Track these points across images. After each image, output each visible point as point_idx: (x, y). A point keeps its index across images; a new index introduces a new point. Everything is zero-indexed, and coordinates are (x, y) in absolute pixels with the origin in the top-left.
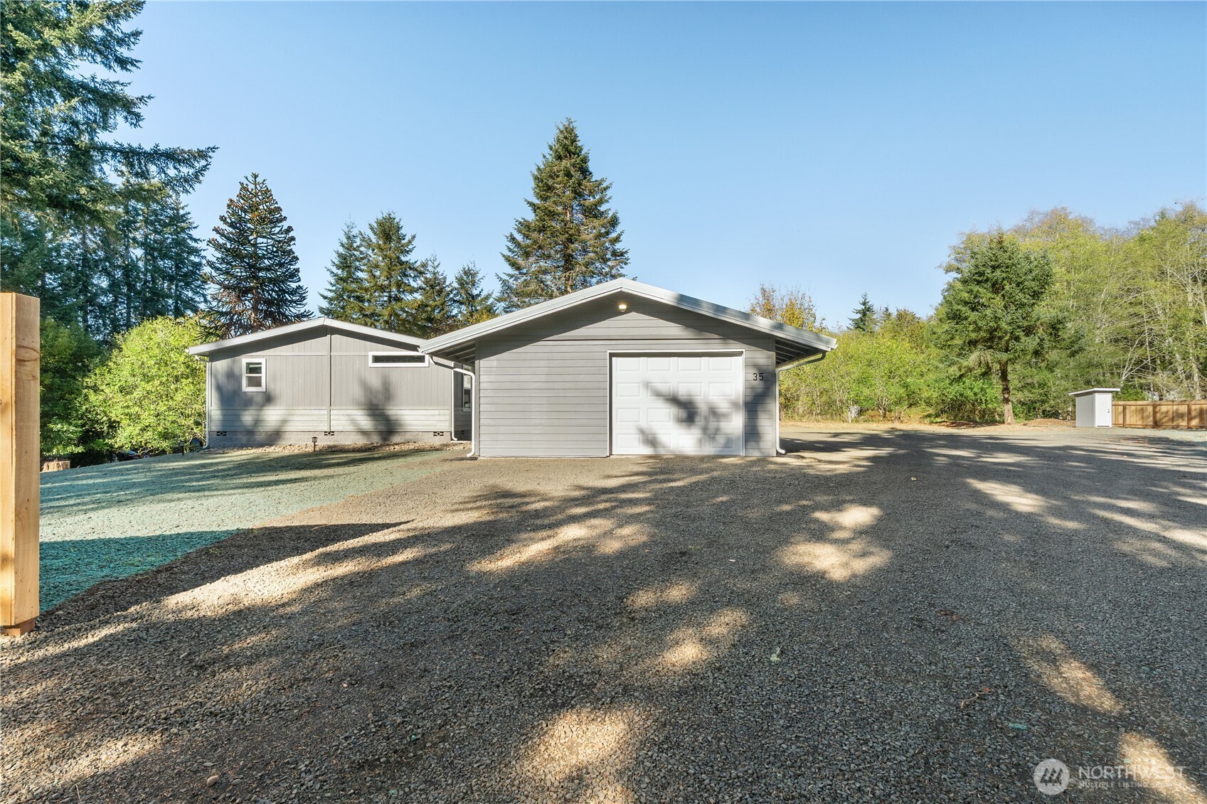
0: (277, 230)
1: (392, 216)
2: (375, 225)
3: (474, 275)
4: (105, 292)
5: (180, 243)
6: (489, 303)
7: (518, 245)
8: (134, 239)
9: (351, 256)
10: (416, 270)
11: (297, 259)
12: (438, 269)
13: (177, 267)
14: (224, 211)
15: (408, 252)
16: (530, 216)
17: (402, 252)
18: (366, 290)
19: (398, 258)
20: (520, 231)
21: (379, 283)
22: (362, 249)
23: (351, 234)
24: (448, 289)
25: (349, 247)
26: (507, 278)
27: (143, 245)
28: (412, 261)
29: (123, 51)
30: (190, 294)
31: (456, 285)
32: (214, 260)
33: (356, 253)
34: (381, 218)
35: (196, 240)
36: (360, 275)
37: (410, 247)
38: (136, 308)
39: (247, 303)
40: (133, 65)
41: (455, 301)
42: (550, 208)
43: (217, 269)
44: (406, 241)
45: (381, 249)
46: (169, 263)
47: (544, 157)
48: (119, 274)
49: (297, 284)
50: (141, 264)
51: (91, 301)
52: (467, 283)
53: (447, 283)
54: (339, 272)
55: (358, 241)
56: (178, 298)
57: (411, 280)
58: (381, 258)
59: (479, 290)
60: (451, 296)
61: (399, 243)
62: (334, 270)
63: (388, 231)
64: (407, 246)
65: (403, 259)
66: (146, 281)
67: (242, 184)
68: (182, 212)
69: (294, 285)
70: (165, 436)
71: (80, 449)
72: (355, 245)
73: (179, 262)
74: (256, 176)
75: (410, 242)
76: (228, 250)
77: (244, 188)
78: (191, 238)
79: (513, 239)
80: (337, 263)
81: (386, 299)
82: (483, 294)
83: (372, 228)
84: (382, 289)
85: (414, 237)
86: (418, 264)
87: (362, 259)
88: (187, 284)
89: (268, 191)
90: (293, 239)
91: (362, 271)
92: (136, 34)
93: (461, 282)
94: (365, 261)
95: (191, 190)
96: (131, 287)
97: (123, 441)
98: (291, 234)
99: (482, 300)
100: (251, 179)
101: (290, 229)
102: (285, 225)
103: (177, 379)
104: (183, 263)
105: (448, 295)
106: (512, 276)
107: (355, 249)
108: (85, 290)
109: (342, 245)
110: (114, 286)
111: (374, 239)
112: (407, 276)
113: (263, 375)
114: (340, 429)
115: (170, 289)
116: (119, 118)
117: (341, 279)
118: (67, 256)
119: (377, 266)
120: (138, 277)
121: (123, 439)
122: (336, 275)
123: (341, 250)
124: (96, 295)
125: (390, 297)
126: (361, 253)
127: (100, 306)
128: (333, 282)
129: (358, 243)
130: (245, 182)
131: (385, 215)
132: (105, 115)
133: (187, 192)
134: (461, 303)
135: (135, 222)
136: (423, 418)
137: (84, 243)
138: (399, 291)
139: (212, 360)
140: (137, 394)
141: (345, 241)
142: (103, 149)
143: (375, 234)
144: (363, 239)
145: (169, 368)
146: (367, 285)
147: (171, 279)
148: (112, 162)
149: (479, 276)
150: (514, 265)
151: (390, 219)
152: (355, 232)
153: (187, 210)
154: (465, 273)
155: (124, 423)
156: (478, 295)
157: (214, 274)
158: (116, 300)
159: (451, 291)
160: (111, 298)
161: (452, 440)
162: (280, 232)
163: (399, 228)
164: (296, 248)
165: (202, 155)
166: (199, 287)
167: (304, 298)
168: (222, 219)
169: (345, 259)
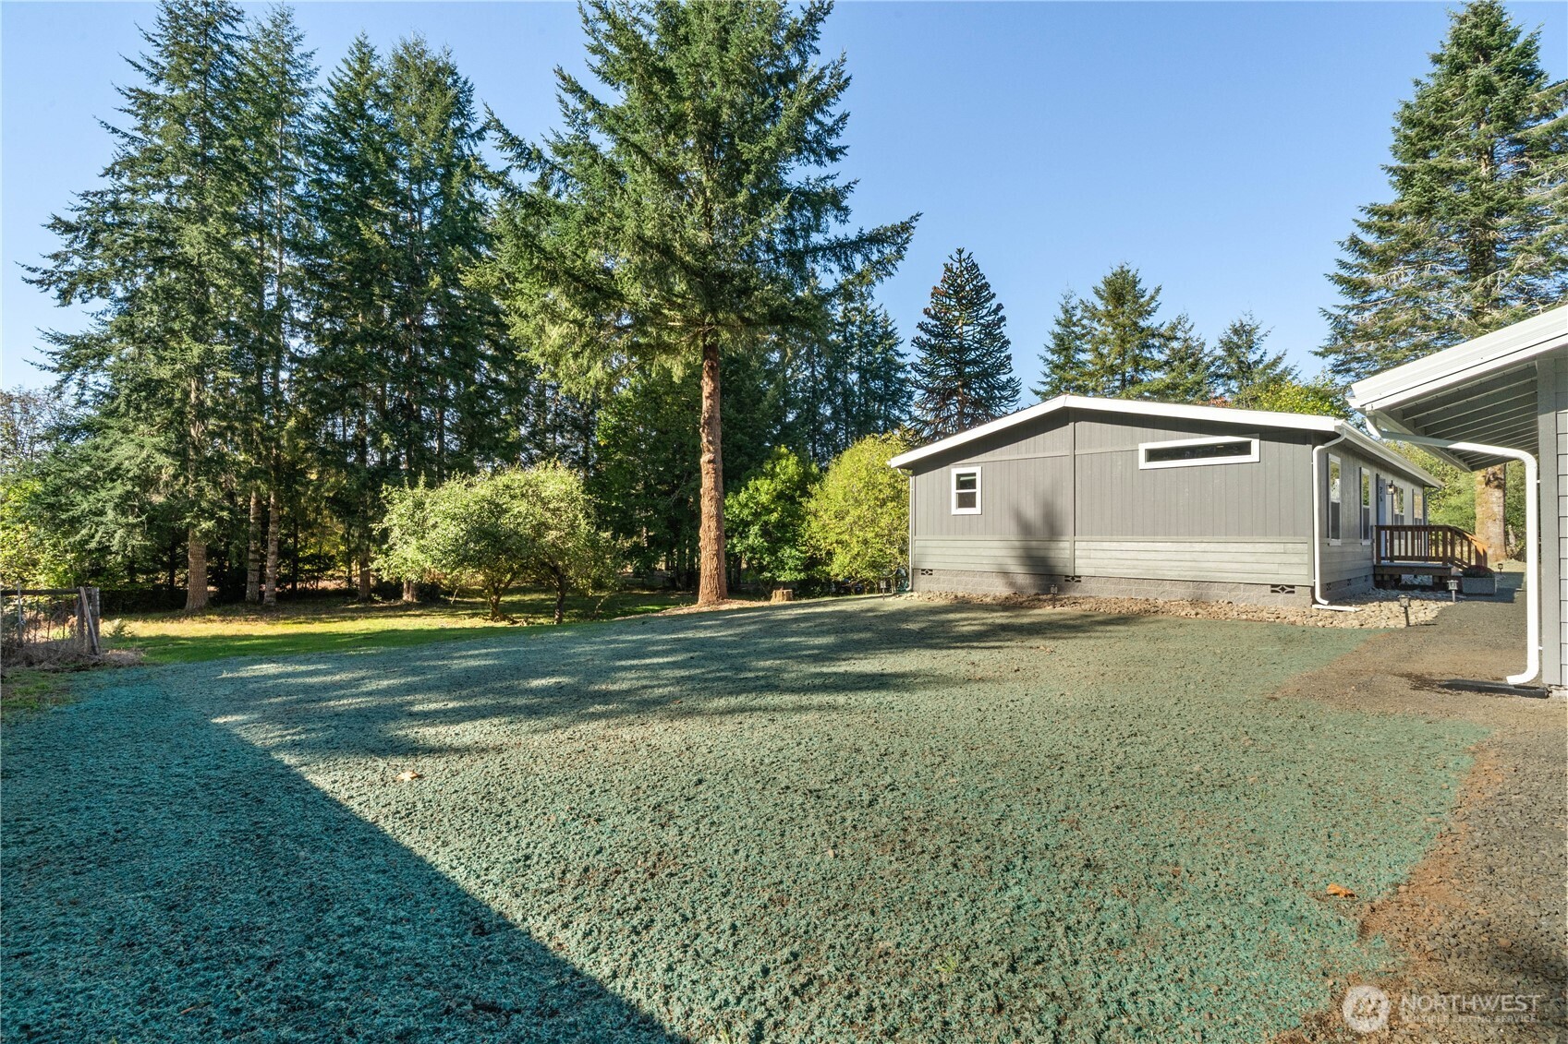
0: (985, 311)
1: (1126, 268)
2: (1103, 287)
3: (1249, 333)
4: (828, 420)
5: (888, 362)
6: (1278, 370)
7: (1365, 252)
8: (851, 364)
9: (1070, 333)
10: (1162, 336)
11: (1008, 342)
12: (1190, 333)
13: (887, 387)
14: (928, 303)
15: (1149, 313)
16: (1389, 196)
17: (1141, 315)
18: (1091, 375)
19: (1135, 324)
20: (1367, 227)
21: (1108, 363)
22: (1085, 322)
23: (1069, 306)
24: (1207, 360)
25: (1068, 323)
26: (1342, 313)
27: (858, 368)
28: (1156, 325)
29: (834, 142)
30: (897, 413)
31: (1220, 352)
32: (918, 361)
33: (1076, 329)
34: (1109, 275)
35: (902, 356)
36: (1082, 357)
37: (1153, 305)
38: (852, 432)
39: (952, 407)
40: (841, 153)
41: (1218, 376)
42: (1443, 165)
43: (921, 371)
44: (1147, 298)
45: (1109, 315)
46: (879, 383)
47: (1417, 83)
48: (839, 401)
49: (1008, 376)
50: (856, 388)
51: (817, 430)
52: (1239, 347)
53: (1206, 350)
54: (1055, 358)
55: (1079, 313)
56: (886, 418)
57: (1155, 352)
58: (1110, 330)
59: (1260, 353)
60: (1212, 369)
61: (1136, 303)
62: (1050, 356)
63: (1122, 291)
64: (1148, 304)
65: (1142, 323)
66: (860, 405)
67: (946, 265)
68: (890, 329)
69: (1004, 378)
70: (874, 565)
71: (802, 575)
72: (1075, 319)
73: (888, 379)
74: (960, 252)
75: (1152, 298)
76: (932, 347)
77: (949, 269)
78: (898, 354)
79: (1355, 243)
80: (1052, 346)
81: (1117, 384)
82: (1267, 360)
83: (1097, 292)
84: (1112, 370)
85: (1158, 290)
86: (1164, 328)
87: (1084, 335)
88: (895, 403)
89: (975, 266)
90: (1003, 319)
91: (1084, 351)
92: (844, 118)
93: (1230, 347)
94: (1089, 337)
95: (894, 271)
96: (849, 412)
97: (837, 571)
98: (1000, 314)
99: (1267, 367)
100: (956, 256)
101: (1000, 307)
102: (994, 303)
103: (883, 503)
104: (891, 381)
105: (1208, 368)
106: (1349, 309)
107: (1074, 325)
108: (814, 421)
109: (1059, 323)
110: (836, 413)
111: (1100, 306)
112: (1148, 347)
113: (978, 490)
114: (1091, 572)
115: (879, 410)
116: (829, 219)
117: (1057, 367)
118: (802, 390)
119: (1104, 341)
120: (854, 401)
121: (839, 567)
122: (1051, 362)
123: (1058, 329)
124: (822, 424)
125: (1124, 381)
126: (1084, 327)
127: (825, 434)
128: (1048, 371)
129: (1079, 317)
130: (949, 262)
131: (1117, 269)
132: (818, 217)
133: (890, 274)
134: (1230, 378)
135: (852, 347)
136: (1248, 558)
137: (813, 375)
138: (1136, 370)
139: (915, 474)
140: (849, 519)
141: (1062, 316)
142: (815, 250)
143: (1102, 297)
144: (1086, 309)
145: (876, 491)
146: (1091, 368)
147: (882, 400)
148: (822, 262)
149: (1260, 332)
150: (1352, 287)
151: (1123, 273)
152: (1075, 301)
153: (894, 325)
154: (1236, 332)
155: (838, 550)
156: (1257, 363)
157: (919, 378)
158: (836, 427)
159: (1212, 363)
160: (833, 425)
161: (1315, 602)
162: (989, 314)
163: (1135, 283)
164: (1007, 331)
165: (905, 227)
166: (905, 404)
167: (1018, 391)
168: (926, 312)
169: (1062, 340)
